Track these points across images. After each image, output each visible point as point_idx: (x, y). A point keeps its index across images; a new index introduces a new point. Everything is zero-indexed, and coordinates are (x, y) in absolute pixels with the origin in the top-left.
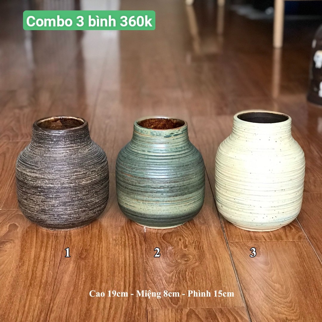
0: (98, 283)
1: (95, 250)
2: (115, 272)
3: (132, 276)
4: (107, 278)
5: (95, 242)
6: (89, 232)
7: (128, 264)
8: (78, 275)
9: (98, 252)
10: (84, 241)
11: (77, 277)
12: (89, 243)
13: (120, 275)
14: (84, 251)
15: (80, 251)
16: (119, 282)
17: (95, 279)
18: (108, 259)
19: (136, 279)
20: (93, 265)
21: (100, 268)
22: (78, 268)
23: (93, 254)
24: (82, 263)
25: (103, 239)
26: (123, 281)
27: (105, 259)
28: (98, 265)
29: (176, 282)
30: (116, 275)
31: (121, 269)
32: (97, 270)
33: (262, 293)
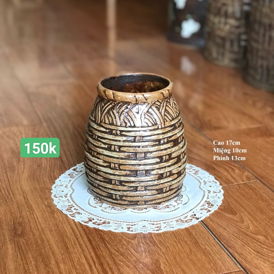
0: (54, 265)
1: (30, 222)
2: (68, 248)
3: (91, 250)
4: (62, 257)
5: (26, 212)
6: (12, 201)
7: (79, 235)
8: (23, 258)
9: (35, 224)
10: (11, 213)
11: (24, 261)
12: (19, 214)
13: (76, 250)
14: (17, 224)
15: (12, 226)
16: (79, 259)
17: (47, 260)
18: (51, 231)
19: (99, 254)
20: (36, 243)
21: (47, 244)
22: (19, 249)
23: (31, 228)
24: (22, 241)
25: (33, 207)
26: (84, 258)
27: (48, 232)
28: (42, 241)
29: (147, 250)
30: (71, 252)
31: (73, 242)
32: (45, 247)
33: (250, 249)
